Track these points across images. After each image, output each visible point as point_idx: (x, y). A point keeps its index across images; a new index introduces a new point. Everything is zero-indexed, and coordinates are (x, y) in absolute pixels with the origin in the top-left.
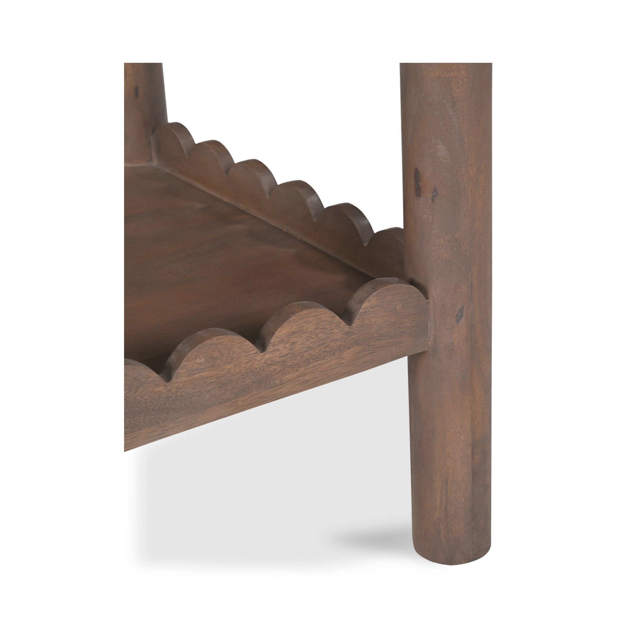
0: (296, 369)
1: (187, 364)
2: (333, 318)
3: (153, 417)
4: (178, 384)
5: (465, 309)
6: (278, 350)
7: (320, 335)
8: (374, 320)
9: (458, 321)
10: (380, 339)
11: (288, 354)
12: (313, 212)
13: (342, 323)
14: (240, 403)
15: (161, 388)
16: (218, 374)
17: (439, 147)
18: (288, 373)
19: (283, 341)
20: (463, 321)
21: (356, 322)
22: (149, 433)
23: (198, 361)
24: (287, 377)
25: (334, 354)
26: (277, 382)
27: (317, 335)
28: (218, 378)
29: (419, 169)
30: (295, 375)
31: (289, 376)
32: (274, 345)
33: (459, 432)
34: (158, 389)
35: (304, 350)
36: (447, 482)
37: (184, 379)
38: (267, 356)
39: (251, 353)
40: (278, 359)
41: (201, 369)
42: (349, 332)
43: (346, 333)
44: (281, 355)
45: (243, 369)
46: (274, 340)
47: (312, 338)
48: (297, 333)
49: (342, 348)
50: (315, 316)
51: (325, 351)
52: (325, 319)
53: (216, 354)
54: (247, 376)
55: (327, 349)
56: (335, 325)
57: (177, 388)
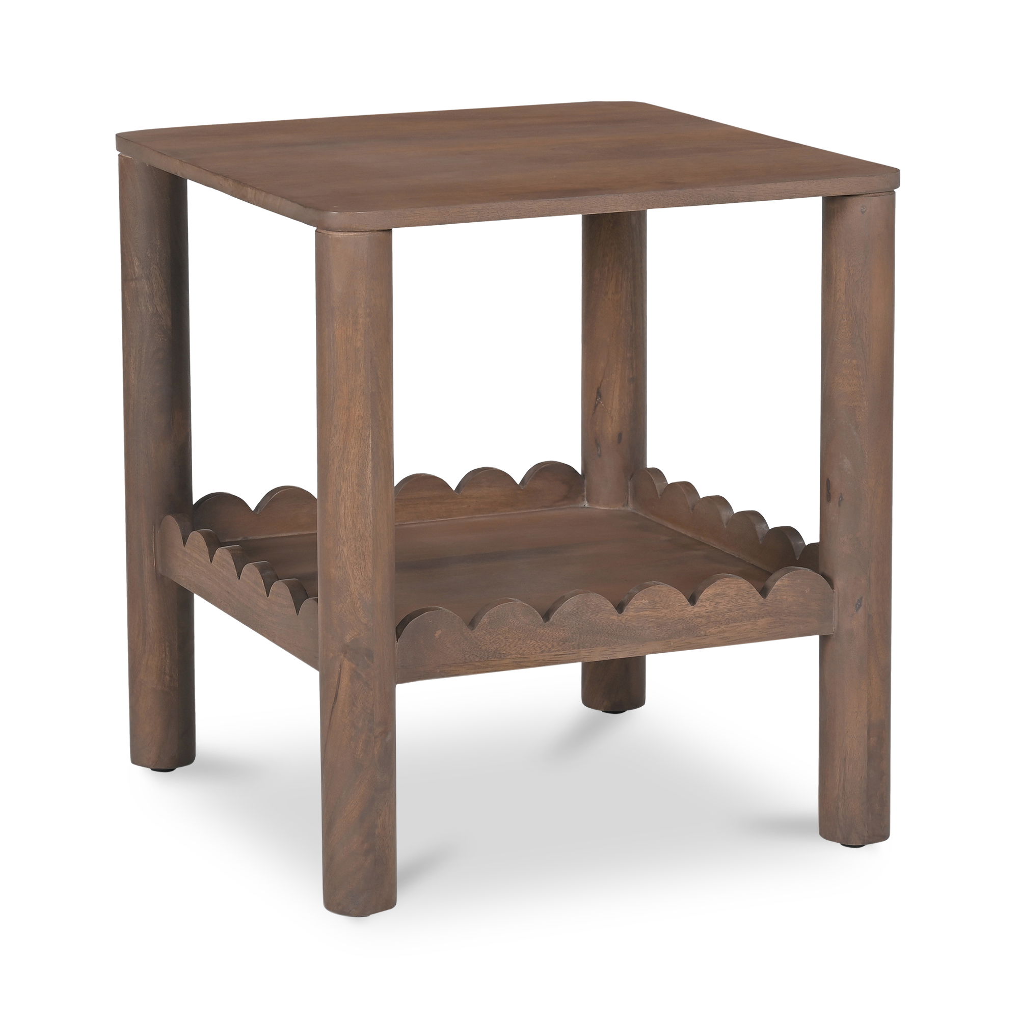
0: (718, 625)
1: (635, 602)
2: (752, 588)
3: (606, 638)
4: (627, 617)
5: (863, 600)
6: (705, 606)
7: (739, 601)
8: (785, 597)
9: (857, 610)
10: (790, 615)
11: (712, 611)
12: (760, 536)
13: (758, 595)
14: (672, 643)
15: (614, 617)
16: (658, 615)
17: (845, 461)
18: (712, 628)
19: (709, 600)
20: (861, 610)
21: (770, 596)
22: (603, 651)
23: (644, 601)
24: (710, 630)
25: (750, 620)
26: (702, 633)
27: (737, 600)
28: (657, 618)
29: (830, 479)
30: (717, 630)
31: (712, 630)
32: (702, 602)
33: (856, 712)
34: (612, 617)
35: (726, 610)
36: (845, 760)
37: (631, 613)
38: (696, 609)
39: (684, 604)
40: (704, 614)
41: (645, 609)
42: (763, 604)
43: (761, 604)
44: (707, 611)
45: (677, 616)
46: (702, 597)
47: (733, 602)
48: (721, 595)
49: (757, 616)
50: (735, 584)
51: (742, 615)
52: (744, 588)
53: (657, 599)
54: (679, 622)
55: (744, 614)
56: (752, 595)
57: (626, 620)
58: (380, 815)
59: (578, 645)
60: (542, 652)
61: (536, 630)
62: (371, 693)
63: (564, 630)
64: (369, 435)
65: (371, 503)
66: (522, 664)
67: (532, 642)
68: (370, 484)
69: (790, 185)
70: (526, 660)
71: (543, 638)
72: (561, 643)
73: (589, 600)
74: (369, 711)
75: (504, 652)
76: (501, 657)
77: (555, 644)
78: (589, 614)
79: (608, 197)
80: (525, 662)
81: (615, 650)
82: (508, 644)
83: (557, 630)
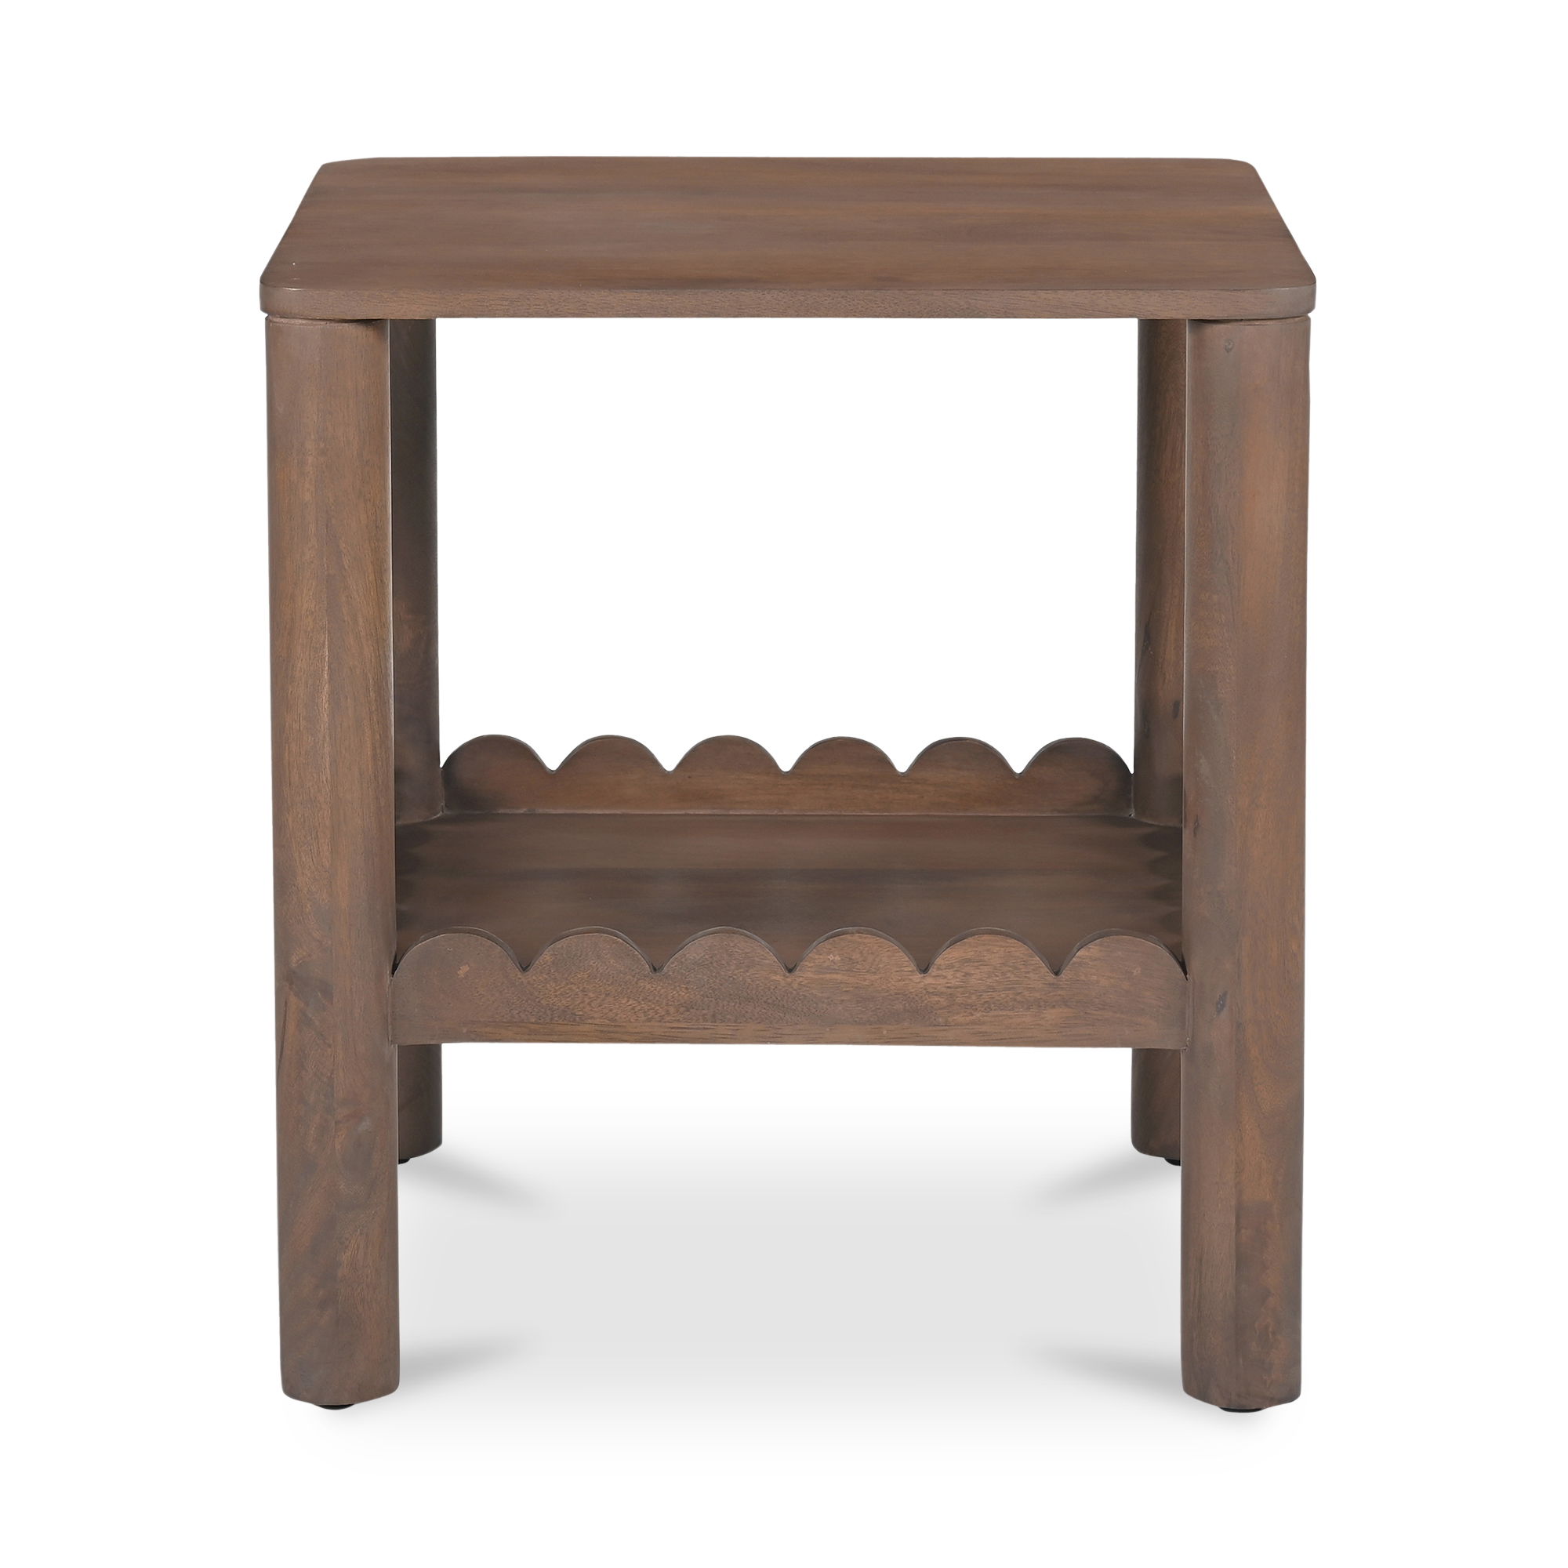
0: (969, 1011)
1: (817, 957)
3: (763, 1011)
4: (801, 979)
5: (1230, 996)
6: (945, 977)
7: (1009, 975)
8: (1095, 978)
9: (1219, 1011)
10: (1104, 1009)
11: (959, 987)
13: (1045, 970)
14: (885, 1032)
15: (778, 978)
16: (857, 983)
17: (1201, 761)
18: (958, 1014)
19: (953, 967)
20: (1225, 1013)
21: (1066, 974)
22: (758, 1031)
23: (831, 957)
24: (955, 1018)
25: (1029, 1008)
26: (941, 1020)
27: (1003, 974)
28: (856, 988)
30: (967, 1019)
31: (959, 1018)
32: (938, 969)
34: (775, 978)
35: (983, 988)
37: (810, 975)
38: (929, 980)
39: (907, 969)
40: (944, 990)
41: (835, 969)
42: (1053, 984)
43: (1049, 984)
44: (949, 985)
45: (893, 988)
46: (939, 961)
47: (997, 976)
48: (974, 962)
49: (1042, 1003)
50: (1001, 946)
51: (1015, 1000)
52: (1018, 954)
53: (856, 956)
54: (898, 999)
55: (1018, 998)
56: (1032, 967)
57: (799, 984)
58: (347, 1247)
59: (714, 1016)
60: (649, 1020)
61: (636, 983)
62: (329, 1050)
63: (686, 988)
64: (324, 641)
65: (327, 749)
66: (616, 1036)
67: (630, 1003)
68: (326, 718)
69: (1082, 297)
70: (618, 1029)
71: (651, 998)
72: (682, 1009)
73: (732, 945)
74: (325, 1080)
75: (581, 1013)
76: (575, 1020)
77: (672, 1010)
78: (733, 967)
79: (743, 293)
80: (617, 1032)
81: (780, 1031)
82: (587, 1000)
83: (675, 987)
